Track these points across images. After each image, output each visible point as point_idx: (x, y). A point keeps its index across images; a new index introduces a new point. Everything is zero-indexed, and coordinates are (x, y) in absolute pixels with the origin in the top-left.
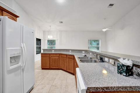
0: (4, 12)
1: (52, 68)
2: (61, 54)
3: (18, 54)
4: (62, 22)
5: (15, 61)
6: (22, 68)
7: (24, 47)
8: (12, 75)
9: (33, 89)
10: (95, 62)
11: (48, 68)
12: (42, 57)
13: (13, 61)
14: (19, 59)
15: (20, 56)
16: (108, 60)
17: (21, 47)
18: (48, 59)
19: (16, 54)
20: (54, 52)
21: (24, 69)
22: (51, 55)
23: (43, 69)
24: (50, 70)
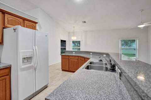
0: (25, 21)
1: (71, 70)
2: (80, 57)
3: (30, 55)
4: (85, 22)
5: (28, 61)
6: (34, 68)
7: (36, 50)
8: (25, 72)
9: (47, 87)
11: (67, 69)
12: (62, 58)
13: (25, 61)
14: (32, 60)
15: (32, 57)
17: (33, 50)
18: (68, 61)
19: (28, 55)
21: (36, 68)
22: (70, 57)
23: (63, 70)
24: (69, 72)
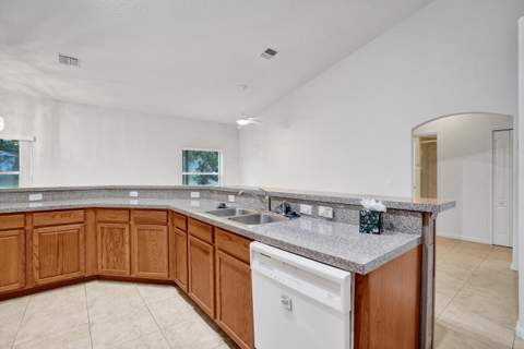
2: (95, 209)
10: (270, 220)
16: (313, 209)
20: (40, 205)
